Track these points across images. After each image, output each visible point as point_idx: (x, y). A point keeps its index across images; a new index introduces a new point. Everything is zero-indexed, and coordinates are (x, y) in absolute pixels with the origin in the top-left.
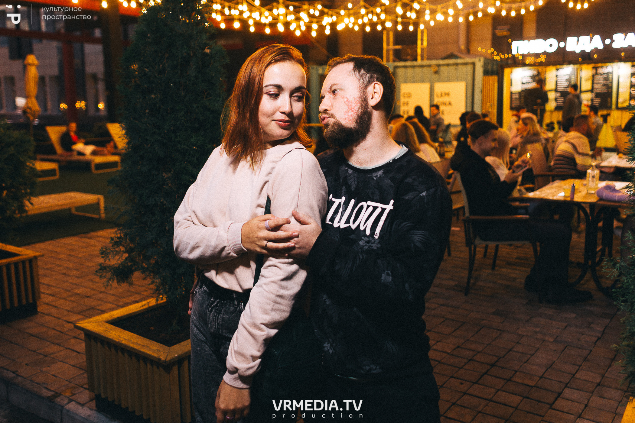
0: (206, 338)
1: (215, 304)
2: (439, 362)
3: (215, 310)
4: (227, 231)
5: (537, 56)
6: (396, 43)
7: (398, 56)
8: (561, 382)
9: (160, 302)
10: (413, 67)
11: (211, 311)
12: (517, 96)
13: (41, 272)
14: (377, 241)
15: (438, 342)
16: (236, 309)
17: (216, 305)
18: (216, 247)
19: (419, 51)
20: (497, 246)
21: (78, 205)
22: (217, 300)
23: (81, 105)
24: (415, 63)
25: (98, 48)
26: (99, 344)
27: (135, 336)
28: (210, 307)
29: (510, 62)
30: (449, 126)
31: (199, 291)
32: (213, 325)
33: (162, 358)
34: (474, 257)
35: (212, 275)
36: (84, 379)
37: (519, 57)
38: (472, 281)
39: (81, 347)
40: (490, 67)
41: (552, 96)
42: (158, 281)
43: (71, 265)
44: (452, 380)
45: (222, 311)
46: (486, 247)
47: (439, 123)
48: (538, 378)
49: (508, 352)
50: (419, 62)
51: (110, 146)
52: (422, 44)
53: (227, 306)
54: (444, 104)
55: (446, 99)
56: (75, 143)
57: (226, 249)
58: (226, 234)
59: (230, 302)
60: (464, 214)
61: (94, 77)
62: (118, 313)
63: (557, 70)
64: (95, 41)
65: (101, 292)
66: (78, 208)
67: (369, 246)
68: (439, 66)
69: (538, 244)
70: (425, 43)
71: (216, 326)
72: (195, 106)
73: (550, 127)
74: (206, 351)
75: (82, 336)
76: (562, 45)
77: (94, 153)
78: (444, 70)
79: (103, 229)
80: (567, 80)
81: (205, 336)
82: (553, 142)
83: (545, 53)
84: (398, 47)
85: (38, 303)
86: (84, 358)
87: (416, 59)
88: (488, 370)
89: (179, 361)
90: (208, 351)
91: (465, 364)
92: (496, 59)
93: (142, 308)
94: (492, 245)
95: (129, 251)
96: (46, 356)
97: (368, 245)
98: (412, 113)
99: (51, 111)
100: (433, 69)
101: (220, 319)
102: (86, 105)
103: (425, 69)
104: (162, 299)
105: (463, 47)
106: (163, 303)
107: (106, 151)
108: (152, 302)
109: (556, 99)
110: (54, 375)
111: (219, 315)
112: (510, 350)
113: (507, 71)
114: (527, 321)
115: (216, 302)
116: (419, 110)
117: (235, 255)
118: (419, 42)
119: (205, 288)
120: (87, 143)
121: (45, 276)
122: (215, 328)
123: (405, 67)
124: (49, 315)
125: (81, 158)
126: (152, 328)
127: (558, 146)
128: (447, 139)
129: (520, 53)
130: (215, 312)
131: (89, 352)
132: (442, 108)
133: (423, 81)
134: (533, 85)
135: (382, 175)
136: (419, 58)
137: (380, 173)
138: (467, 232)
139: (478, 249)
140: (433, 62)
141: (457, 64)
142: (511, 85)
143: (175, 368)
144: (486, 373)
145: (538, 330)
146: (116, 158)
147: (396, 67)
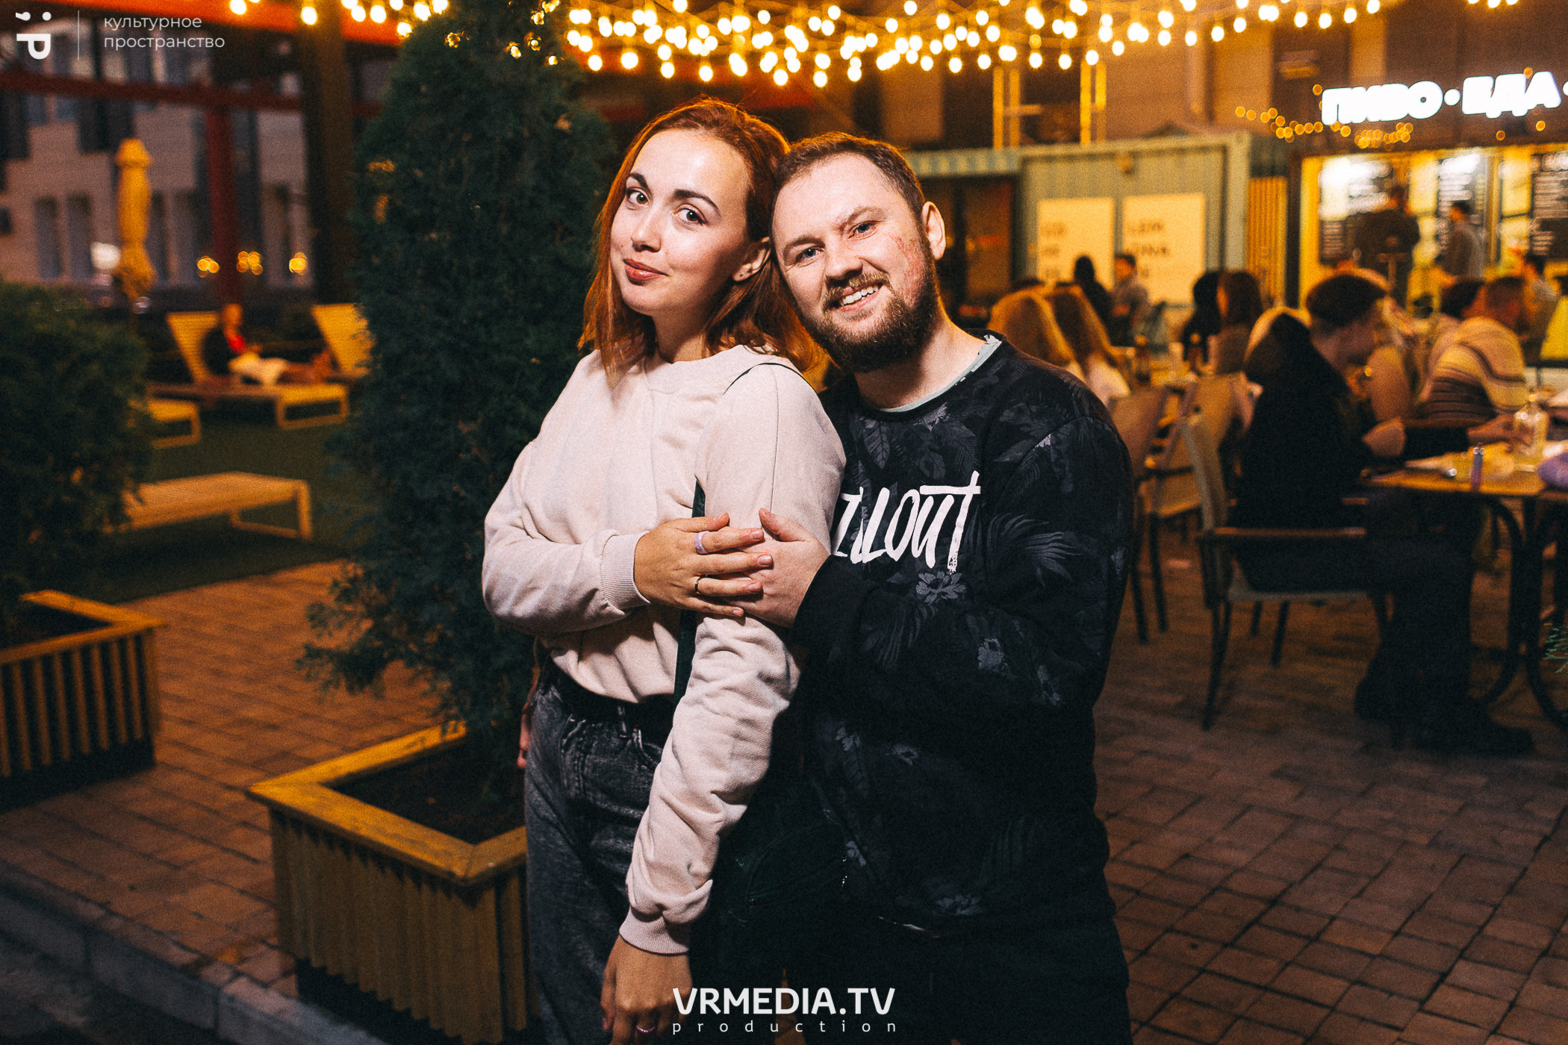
0: (559, 815)
1: (576, 730)
2: (1138, 892)
3: (576, 746)
4: (600, 552)
5: (1389, 126)
6: (1027, 98)
7: (1033, 131)
8: (1447, 945)
9: (451, 736)
10: (1071, 158)
11: (567, 747)
12: (1335, 229)
13: (162, 667)
14: (956, 579)
15: (1133, 843)
16: (626, 743)
17: (579, 734)
18: (573, 591)
19: (1085, 119)
20: (1285, 608)
21: (249, 503)
22: (582, 720)
23: (250, 261)
24: (1074, 150)
25: (292, 122)
26: (306, 838)
27: (390, 817)
28: (565, 736)
29: (1318, 142)
30: (1161, 307)
31: (543, 701)
32: (575, 781)
33: (458, 870)
34: (1226, 634)
35: (568, 661)
36: (266, 922)
37: (1342, 132)
38: (1220, 694)
39: (263, 846)
40: (1265, 157)
41: (1428, 227)
42: (445, 685)
43: (232, 651)
44: (1170, 938)
45: (591, 746)
46: (1258, 609)
47: (1135, 299)
48: (1388, 937)
49: (1312, 871)
50: (1086, 145)
51: (321, 363)
52: (1092, 100)
53: (605, 735)
54: (1150, 250)
55: (1154, 239)
56: (235, 355)
57: (598, 595)
58: (597, 560)
59: (610, 727)
60: (1200, 523)
61: (282, 194)
62: (348, 764)
63: (1441, 161)
64: (283, 105)
65: (306, 716)
66: (247, 514)
67: (939, 595)
68: (1135, 155)
69: (1389, 600)
70: (1101, 99)
71: (579, 785)
72: (534, 259)
73: (1423, 308)
74: (558, 846)
75: (265, 820)
76: (1452, 97)
77: (284, 379)
78: (1149, 167)
79: (307, 562)
80: (1466, 187)
81: (555, 811)
82: (1429, 344)
83: (1408, 119)
84: (1033, 109)
85: (156, 742)
86: (267, 873)
87: (1076, 139)
88: (1263, 913)
89: (498, 879)
90: (561, 846)
91: (1204, 899)
92: (1280, 137)
93: (406, 752)
94: (1272, 601)
95: (376, 613)
96: (177, 868)
97: (937, 591)
98: (1067, 273)
99: (177, 278)
100: (1121, 164)
101: (588, 767)
102: (263, 263)
103: (1101, 164)
104: (455, 730)
105: (1197, 107)
106: (456, 741)
107: (311, 373)
108: (433, 738)
109: (1437, 237)
110: (195, 914)
111: (585, 757)
112: (1318, 866)
113: (1309, 166)
114: (1363, 794)
115: (579, 725)
116: (1084, 267)
117: (621, 612)
118: (1085, 97)
119: (554, 693)
120: (265, 355)
121: (171, 676)
122: (578, 788)
123: (1049, 159)
124: (182, 769)
125: (252, 392)
126: (431, 801)
127: (1439, 356)
128: (1158, 340)
129: (1344, 120)
130: (578, 749)
131: (281, 858)
132: (1143, 261)
133: (1094, 193)
134: (1377, 202)
135: (945, 418)
136: (1085, 135)
137: (941, 411)
138: (1207, 570)
139: (1235, 615)
140: (1122, 146)
141: (1182, 151)
142: (1320, 201)
143: (489, 897)
144: (1256, 921)
145: (1388, 815)
146: (335, 392)
147: (1026, 161)
